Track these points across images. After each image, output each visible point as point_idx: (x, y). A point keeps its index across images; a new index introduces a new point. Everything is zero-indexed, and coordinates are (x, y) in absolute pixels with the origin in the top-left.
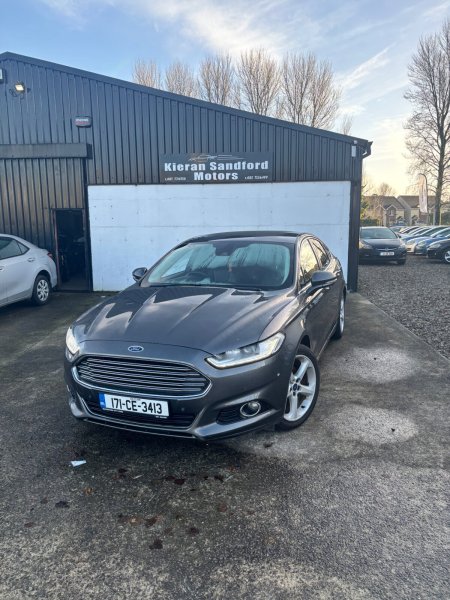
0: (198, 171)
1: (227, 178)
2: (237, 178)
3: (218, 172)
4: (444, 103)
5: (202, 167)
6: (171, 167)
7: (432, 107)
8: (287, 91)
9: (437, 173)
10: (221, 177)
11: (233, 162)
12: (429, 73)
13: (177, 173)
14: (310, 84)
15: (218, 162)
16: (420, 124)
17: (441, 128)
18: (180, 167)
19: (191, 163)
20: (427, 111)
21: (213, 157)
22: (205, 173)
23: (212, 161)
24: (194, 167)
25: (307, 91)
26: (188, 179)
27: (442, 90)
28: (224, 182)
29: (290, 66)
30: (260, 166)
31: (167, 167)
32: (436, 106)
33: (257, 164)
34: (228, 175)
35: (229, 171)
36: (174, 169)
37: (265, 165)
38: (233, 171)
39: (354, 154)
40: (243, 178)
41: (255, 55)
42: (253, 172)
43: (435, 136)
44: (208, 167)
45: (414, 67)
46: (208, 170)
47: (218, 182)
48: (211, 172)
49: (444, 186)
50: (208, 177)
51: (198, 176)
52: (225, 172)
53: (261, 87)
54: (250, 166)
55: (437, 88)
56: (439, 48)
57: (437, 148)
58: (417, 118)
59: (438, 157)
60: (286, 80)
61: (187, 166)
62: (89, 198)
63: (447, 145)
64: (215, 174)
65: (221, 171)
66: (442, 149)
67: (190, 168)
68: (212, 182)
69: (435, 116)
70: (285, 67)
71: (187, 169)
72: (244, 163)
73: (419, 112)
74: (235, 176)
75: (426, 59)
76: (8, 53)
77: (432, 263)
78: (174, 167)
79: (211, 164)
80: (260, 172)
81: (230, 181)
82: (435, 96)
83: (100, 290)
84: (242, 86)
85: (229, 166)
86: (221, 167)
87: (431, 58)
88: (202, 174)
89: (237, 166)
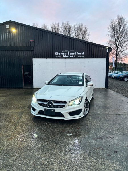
0: (64, 55)
1: (72, 57)
2: (75, 57)
3: (70, 55)
4: (117, 38)
5: (66, 54)
6: (57, 54)
7: (114, 39)
8: (75, 33)
9: (116, 57)
10: (71, 56)
11: (74, 53)
12: (114, 29)
13: (58, 55)
14: (81, 32)
15: (70, 52)
16: (111, 43)
17: (116, 44)
18: (59, 54)
19: (62, 53)
20: (113, 40)
21: (68, 51)
22: (66, 55)
23: (68, 52)
24: (63, 54)
25: (81, 33)
26: (62, 57)
27: (117, 34)
28: (72, 58)
29: (76, 27)
30: (82, 54)
31: (56, 54)
32: (115, 38)
33: (81, 53)
34: (73, 56)
35: (73, 55)
36: (58, 54)
37: (83, 54)
38: (74, 55)
39: (107, 51)
40: (77, 57)
41: (66, 23)
42: (80, 55)
43: (115, 46)
44: (67, 54)
45: (109, 28)
46: (67, 55)
47: (70, 58)
48: (68, 55)
49: (118, 60)
50: (67, 56)
51: (64, 56)
52: (72, 55)
53: (68, 32)
54: (79, 54)
55: (116, 34)
56: (116, 23)
57: (116, 50)
58: (110, 41)
59: (116, 52)
60: (75, 30)
61: (61, 53)
62: (33, 62)
63: (118, 49)
64: (69, 56)
65: (71, 55)
66: (117, 50)
67: (62, 54)
68: (68, 58)
69: (115, 41)
70: (75, 27)
71: (61, 54)
72: (77, 53)
73: (111, 40)
74: (75, 56)
75: (113, 26)
76: (10, 21)
77: (121, 81)
78: (58, 53)
79: (68, 53)
80: (82, 55)
81: (73, 58)
82: (115, 36)
83: (35, 88)
84: (62, 32)
85: (73, 54)
86: (71, 54)
87: (114, 25)
88: (65, 56)
89: (75, 53)
